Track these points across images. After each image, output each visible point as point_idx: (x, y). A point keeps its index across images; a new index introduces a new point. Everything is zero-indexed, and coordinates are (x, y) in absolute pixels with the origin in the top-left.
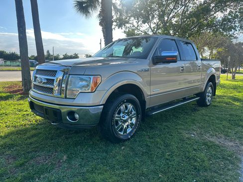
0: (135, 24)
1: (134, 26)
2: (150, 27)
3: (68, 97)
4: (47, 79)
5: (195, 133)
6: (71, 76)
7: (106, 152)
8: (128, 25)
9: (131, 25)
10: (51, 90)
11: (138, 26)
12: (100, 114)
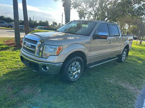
0: (85, 7)
1: (84, 8)
2: (94, 9)
3: (43, 57)
4: (31, 45)
5: (113, 80)
6: (45, 45)
7: (63, 88)
8: (80, 7)
10: (33, 52)
11: (86, 8)
12: (60, 67)
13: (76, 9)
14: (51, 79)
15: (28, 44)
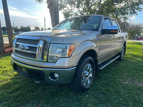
1: (69, 9)
2: (79, 11)
3: (49, 61)
4: (29, 47)
6: (51, 45)
7: (78, 101)
8: (65, 9)
9: (68, 9)
11: (71, 9)
12: (74, 73)
13: (61, 11)
14: (57, 90)
15: (23, 46)
